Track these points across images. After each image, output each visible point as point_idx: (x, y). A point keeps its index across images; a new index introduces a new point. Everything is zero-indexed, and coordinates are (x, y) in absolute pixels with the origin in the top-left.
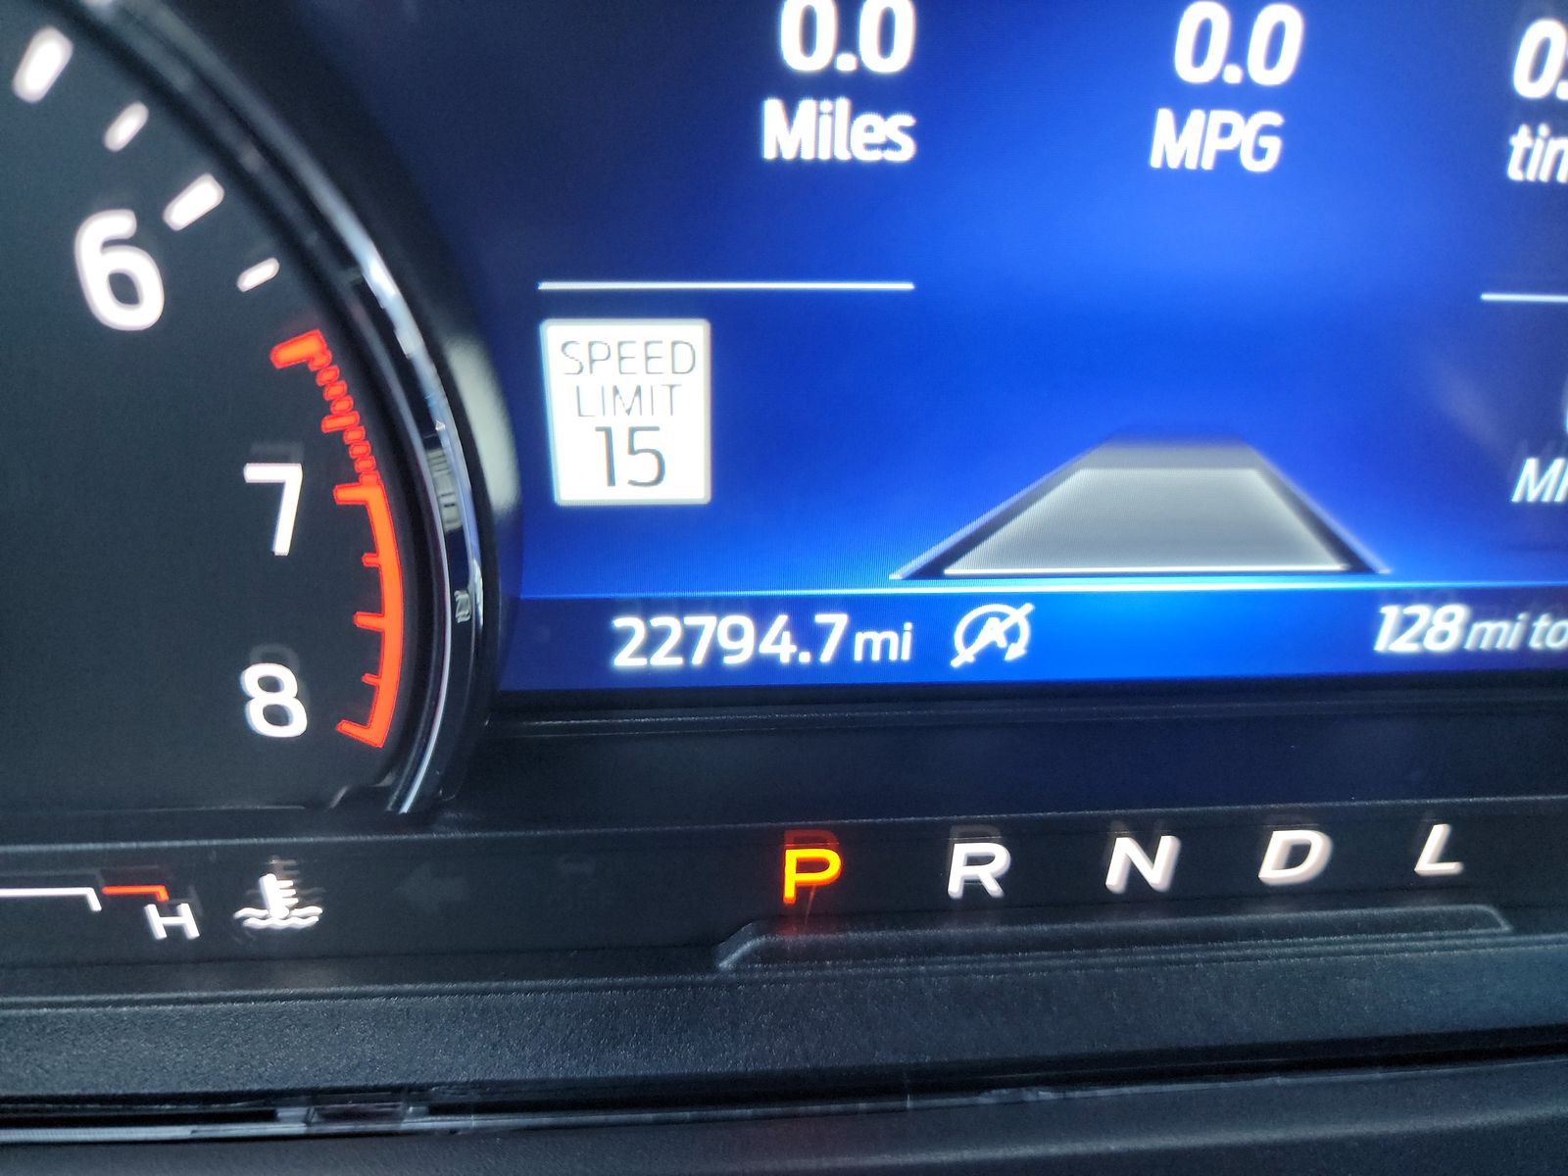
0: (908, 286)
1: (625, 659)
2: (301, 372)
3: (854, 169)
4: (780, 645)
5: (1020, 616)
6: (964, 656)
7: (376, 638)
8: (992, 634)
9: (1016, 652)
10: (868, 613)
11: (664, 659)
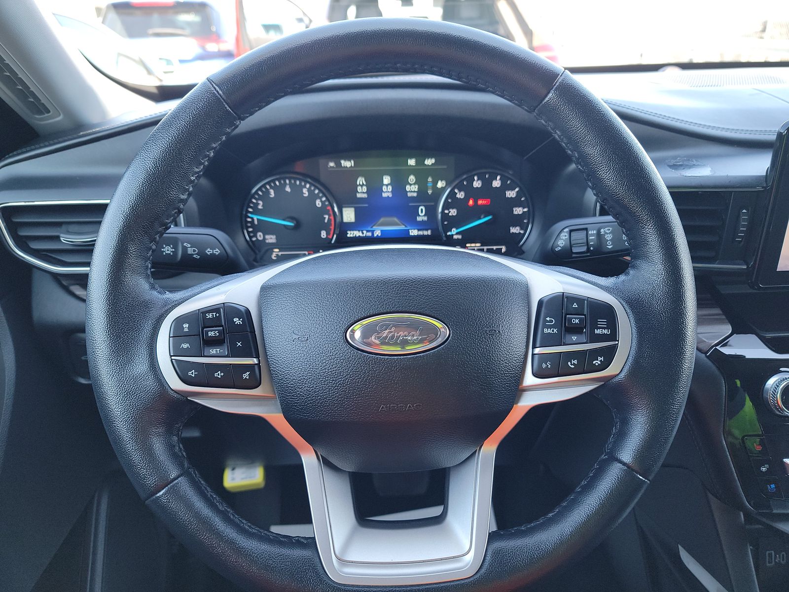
0: (367, 205)
1: (348, 236)
2: (329, 210)
3: (363, 198)
4: (361, 234)
5: (379, 231)
6: (375, 235)
7: (331, 229)
8: (377, 233)
9: (379, 235)
10: (368, 231)
11: (352, 236)
